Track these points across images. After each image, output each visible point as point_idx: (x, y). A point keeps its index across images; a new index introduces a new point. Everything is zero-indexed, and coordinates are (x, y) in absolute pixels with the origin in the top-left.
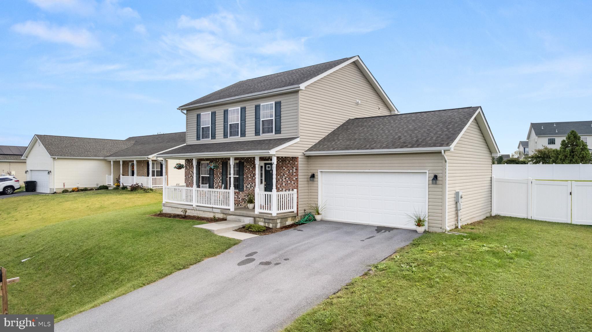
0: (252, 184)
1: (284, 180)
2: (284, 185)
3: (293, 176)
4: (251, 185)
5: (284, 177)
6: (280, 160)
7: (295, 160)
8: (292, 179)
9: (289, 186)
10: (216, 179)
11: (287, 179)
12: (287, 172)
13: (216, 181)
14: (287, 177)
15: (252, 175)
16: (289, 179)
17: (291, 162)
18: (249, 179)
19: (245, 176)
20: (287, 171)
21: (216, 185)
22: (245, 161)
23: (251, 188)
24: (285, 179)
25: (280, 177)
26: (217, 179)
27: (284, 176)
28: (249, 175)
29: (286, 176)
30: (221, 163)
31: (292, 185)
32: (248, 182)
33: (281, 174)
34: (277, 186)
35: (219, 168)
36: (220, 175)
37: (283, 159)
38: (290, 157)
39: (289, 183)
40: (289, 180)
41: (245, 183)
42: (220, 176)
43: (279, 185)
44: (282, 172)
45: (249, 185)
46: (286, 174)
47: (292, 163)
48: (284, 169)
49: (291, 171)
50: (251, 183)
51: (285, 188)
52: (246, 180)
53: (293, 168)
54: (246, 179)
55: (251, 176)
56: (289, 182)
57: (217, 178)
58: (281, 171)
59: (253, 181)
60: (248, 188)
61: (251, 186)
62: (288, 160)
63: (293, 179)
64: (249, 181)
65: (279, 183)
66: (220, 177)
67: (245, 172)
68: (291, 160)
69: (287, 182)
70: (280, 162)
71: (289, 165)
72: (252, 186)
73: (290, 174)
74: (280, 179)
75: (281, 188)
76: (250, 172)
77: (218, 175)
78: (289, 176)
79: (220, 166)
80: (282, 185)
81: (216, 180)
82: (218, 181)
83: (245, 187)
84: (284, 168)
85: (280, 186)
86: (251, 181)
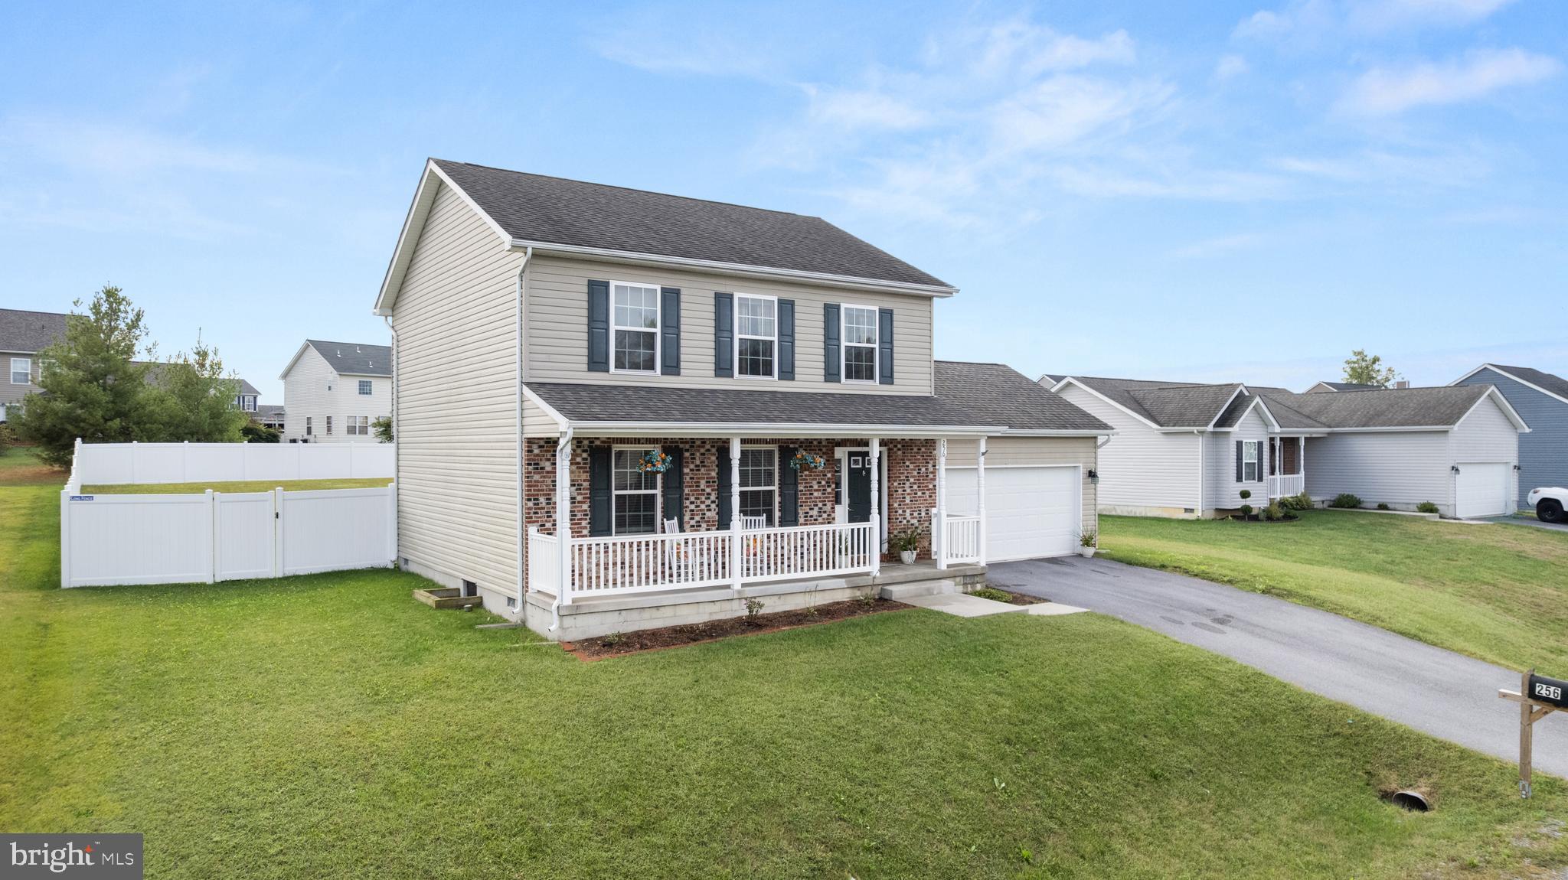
0: (825, 505)
1: (908, 491)
2: (908, 501)
3: (927, 480)
4: (821, 508)
5: (908, 484)
6: (899, 446)
7: (931, 446)
8: (926, 487)
9: (919, 502)
10: (692, 499)
11: (915, 487)
12: (915, 473)
13: (692, 507)
14: (916, 483)
15: (823, 483)
16: (919, 487)
17: (923, 449)
18: (816, 494)
19: (801, 487)
20: (915, 470)
21: (692, 519)
22: (801, 447)
23: (820, 516)
24: (911, 487)
25: (900, 484)
26: (699, 501)
27: (908, 480)
28: (815, 482)
29: (912, 480)
30: (714, 450)
31: (926, 500)
32: (813, 502)
33: (902, 478)
34: (892, 505)
35: (705, 466)
36: (708, 487)
37: (906, 442)
38: (919, 440)
39: (920, 497)
40: (920, 490)
41: (802, 506)
42: (708, 490)
43: (896, 502)
44: (903, 473)
45: (816, 509)
46: (913, 477)
47: (925, 453)
48: (908, 466)
49: (923, 469)
50: (820, 505)
51: (912, 508)
52: (804, 497)
53: (928, 463)
54: (804, 494)
55: (819, 487)
56: (919, 494)
57: (697, 498)
58: (900, 470)
59: (827, 497)
60: (811, 516)
61: (820, 512)
62: (916, 446)
63: (928, 486)
64: (817, 498)
65: (897, 498)
66: (709, 494)
67: (801, 476)
68: (923, 446)
69: (916, 494)
70: (899, 449)
71: (919, 457)
72: (825, 512)
73: (920, 477)
74: (899, 488)
75: (900, 508)
76: (817, 475)
77: (702, 487)
78: (918, 480)
79: (709, 458)
80: (905, 501)
81: (692, 503)
82: (703, 506)
83: (802, 516)
84: (908, 463)
85: (900, 505)
86: (820, 498)
